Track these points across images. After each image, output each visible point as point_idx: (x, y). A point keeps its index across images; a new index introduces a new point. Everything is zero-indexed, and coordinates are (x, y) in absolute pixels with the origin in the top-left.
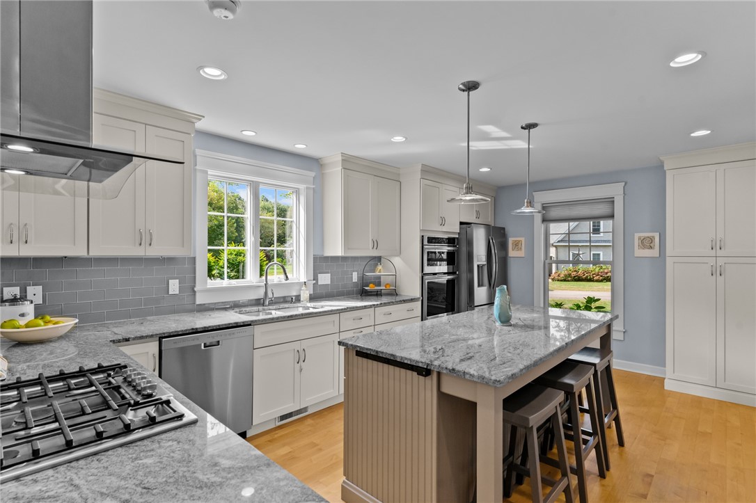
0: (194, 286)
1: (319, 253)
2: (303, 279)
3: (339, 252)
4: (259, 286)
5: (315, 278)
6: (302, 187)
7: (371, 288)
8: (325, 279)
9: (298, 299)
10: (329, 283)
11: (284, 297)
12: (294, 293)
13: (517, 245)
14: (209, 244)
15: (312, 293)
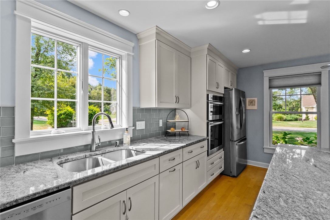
0: (13, 138)
1: (137, 106)
2: (125, 126)
3: (153, 105)
4: (87, 134)
5: (134, 125)
6: (124, 53)
7: (171, 130)
8: (141, 125)
9: (121, 142)
10: (144, 128)
11: (110, 142)
12: (118, 138)
13: (252, 103)
14: (32, 96)
15: (132, 136)
